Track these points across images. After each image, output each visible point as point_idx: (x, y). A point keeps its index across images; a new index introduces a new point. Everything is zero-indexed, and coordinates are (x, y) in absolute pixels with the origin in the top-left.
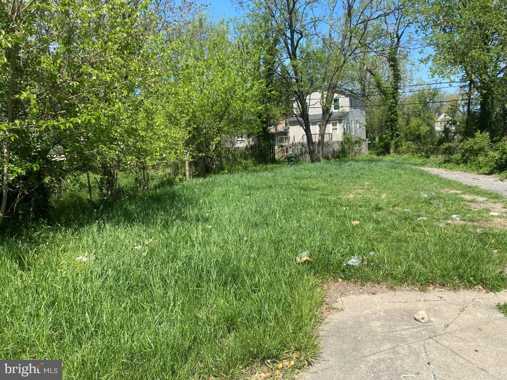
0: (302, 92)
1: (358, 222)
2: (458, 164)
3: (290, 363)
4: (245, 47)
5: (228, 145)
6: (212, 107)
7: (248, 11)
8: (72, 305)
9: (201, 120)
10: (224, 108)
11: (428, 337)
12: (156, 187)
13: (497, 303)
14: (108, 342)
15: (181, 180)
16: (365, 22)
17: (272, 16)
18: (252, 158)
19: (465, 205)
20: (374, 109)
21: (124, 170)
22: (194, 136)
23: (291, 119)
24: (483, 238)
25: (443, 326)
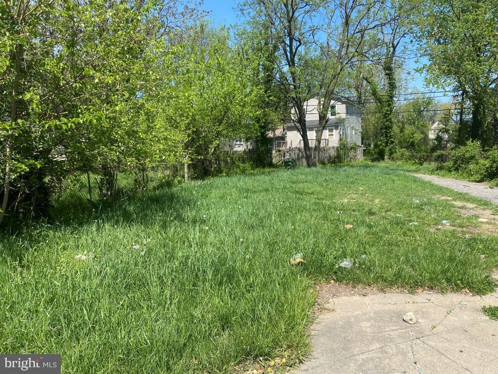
0: (300, 98)
1: (352, 226)
2: (450, 171)
3: (281, 361)
4: (245, 53)
5: (227, 149)
6: (212, 111)
7: (248, 18)
8: (70, 302)
9: (200, 123)
10: (223, 113)
11: (415, 338)
12: (155, 188)
13: (482, 305)
14: (105, 338)
15: (179, 182)
16: (362, 32)
17: (272, 24)
18: (250, 162)
19: (455, 211)
20: (369, 116)
21: (124, 171)
22: (193, 139)
23: (289, 125)
24: (471, 243)
25: (430, 327)
